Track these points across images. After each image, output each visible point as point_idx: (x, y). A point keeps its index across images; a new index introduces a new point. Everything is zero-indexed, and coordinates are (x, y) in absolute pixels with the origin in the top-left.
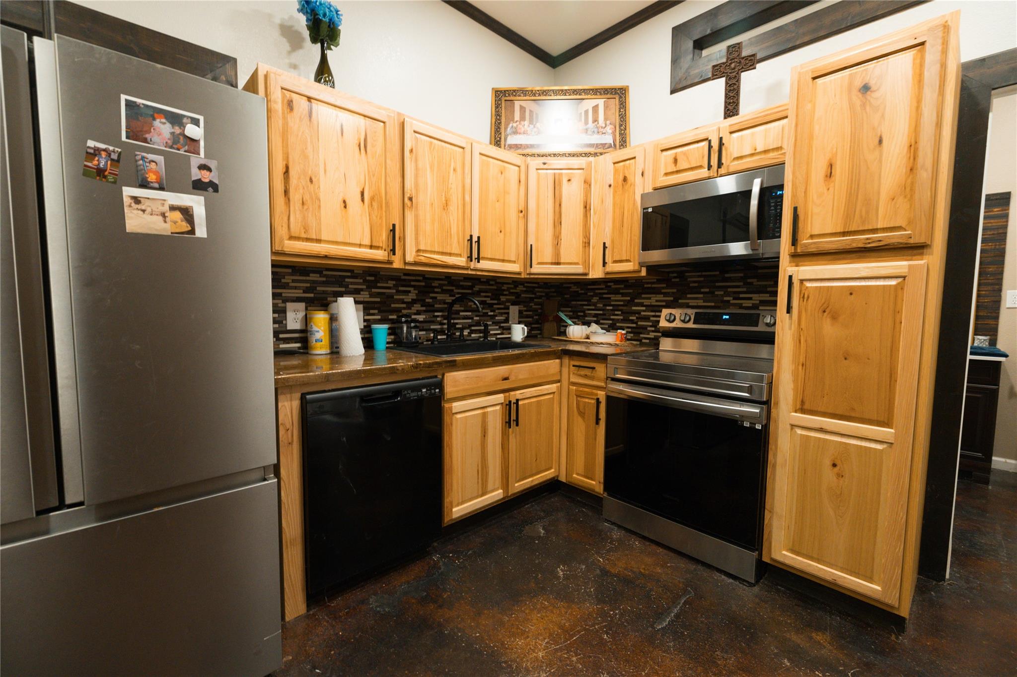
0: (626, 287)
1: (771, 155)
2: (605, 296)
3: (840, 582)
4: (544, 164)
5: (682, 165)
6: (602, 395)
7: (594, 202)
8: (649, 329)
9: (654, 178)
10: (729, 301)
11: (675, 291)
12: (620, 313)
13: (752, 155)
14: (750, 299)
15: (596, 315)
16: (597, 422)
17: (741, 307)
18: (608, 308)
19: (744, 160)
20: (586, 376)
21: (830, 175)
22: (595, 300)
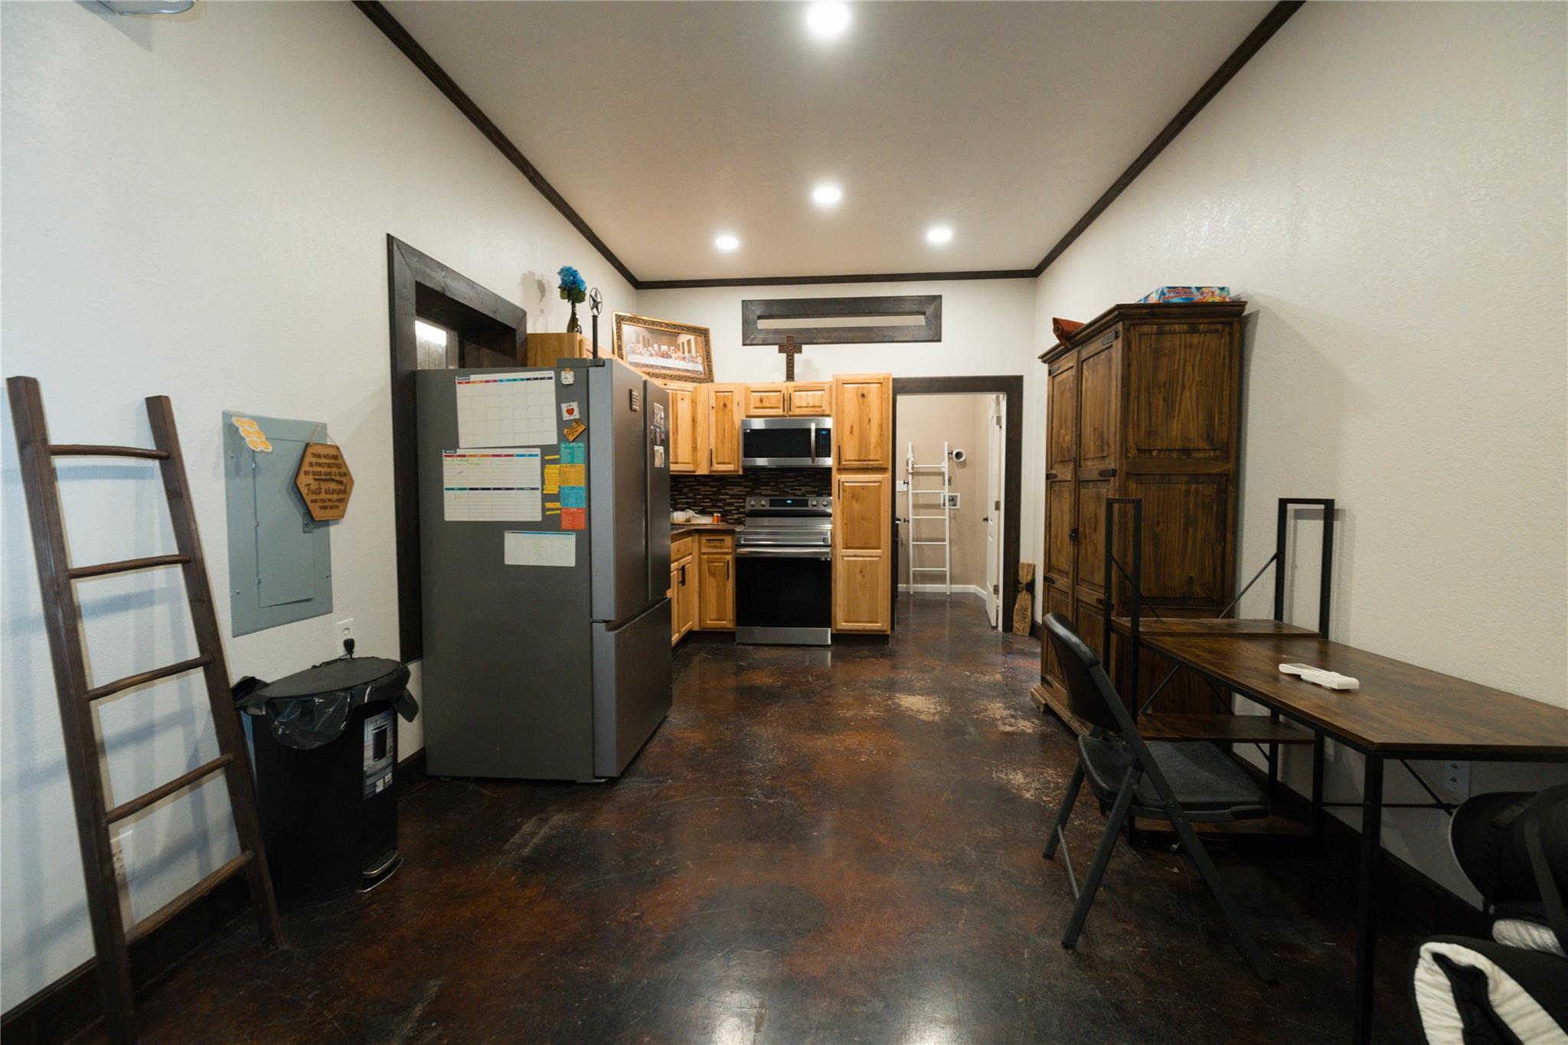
0: (713, 480)
1: (816, 409)
2: (695, 487)
3: (867, 628)
4: (665, 385)
5: (766, 404)
6: (729, 557)
7: (700, 417)
8: (734, 512)
9: (747, 408)
10: (787, 491)
11: (751, 484)
12: (708, 500)
13: (806, 407)
14: (800, 490)
15: (687, 503)
16: (728, 578)
17: (795, 495)
18: (698, 497)
19: (802, 409)
20: (715, 547)
21: (852, 432)
22: (685, 490)
